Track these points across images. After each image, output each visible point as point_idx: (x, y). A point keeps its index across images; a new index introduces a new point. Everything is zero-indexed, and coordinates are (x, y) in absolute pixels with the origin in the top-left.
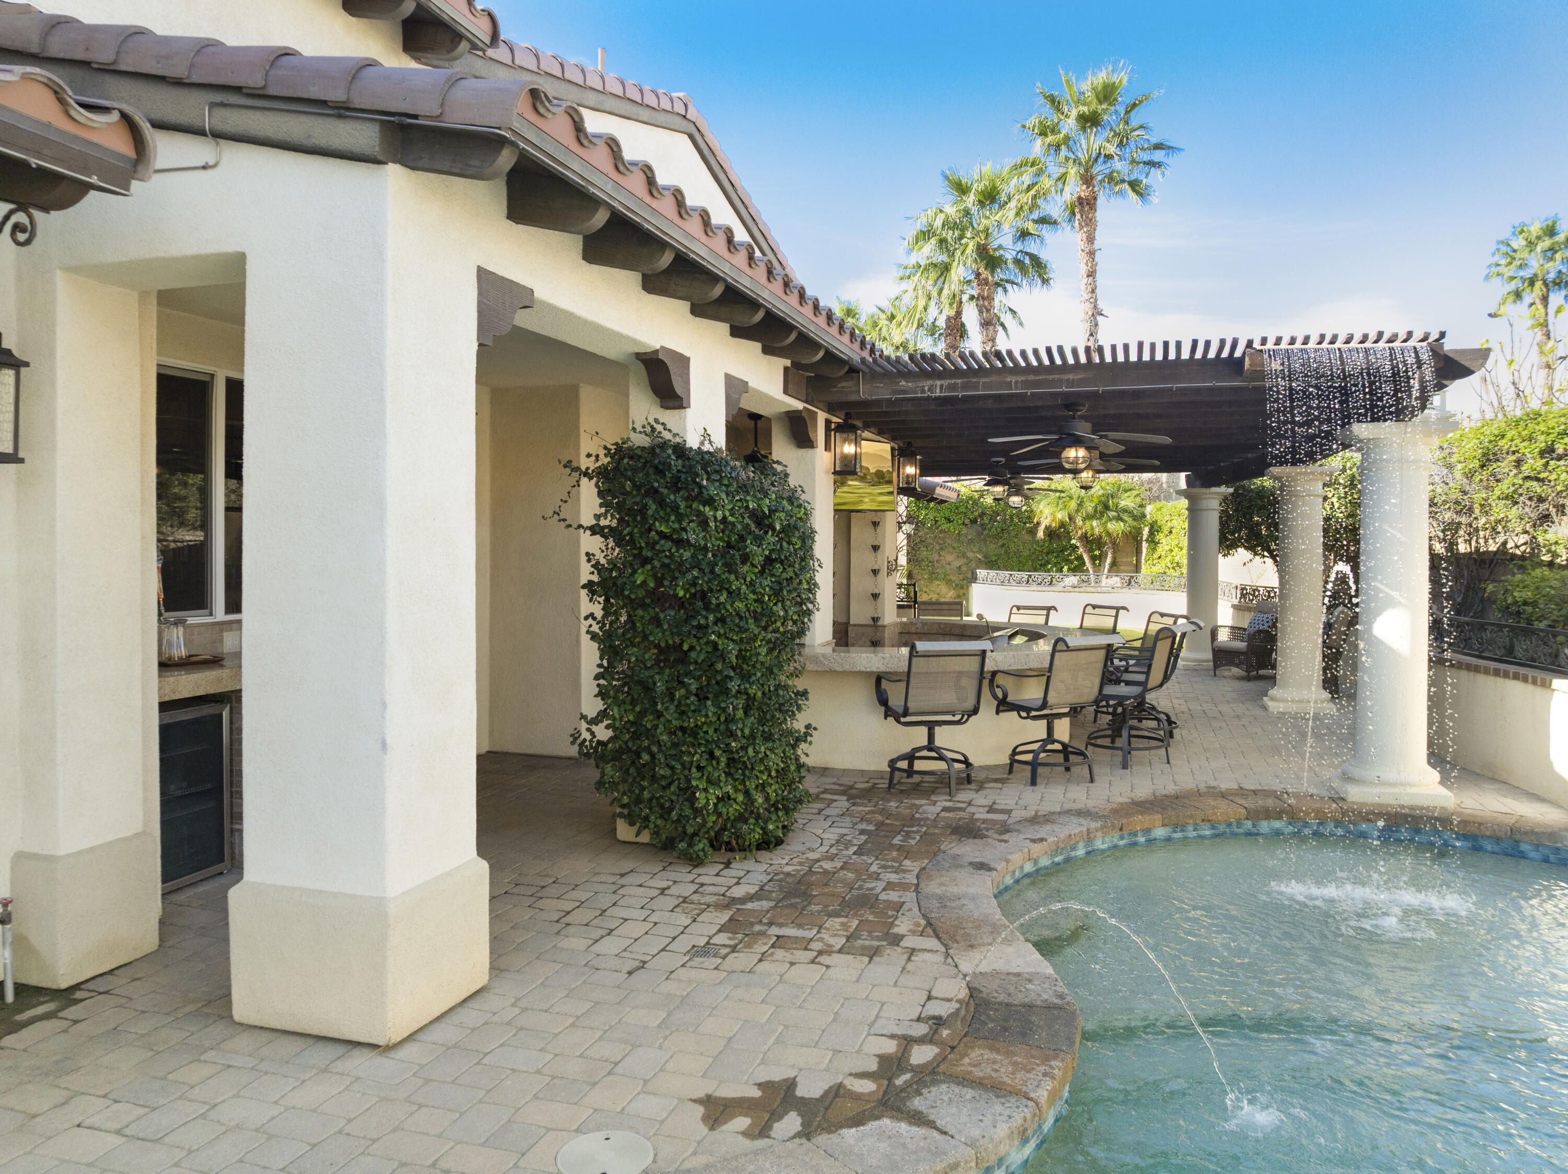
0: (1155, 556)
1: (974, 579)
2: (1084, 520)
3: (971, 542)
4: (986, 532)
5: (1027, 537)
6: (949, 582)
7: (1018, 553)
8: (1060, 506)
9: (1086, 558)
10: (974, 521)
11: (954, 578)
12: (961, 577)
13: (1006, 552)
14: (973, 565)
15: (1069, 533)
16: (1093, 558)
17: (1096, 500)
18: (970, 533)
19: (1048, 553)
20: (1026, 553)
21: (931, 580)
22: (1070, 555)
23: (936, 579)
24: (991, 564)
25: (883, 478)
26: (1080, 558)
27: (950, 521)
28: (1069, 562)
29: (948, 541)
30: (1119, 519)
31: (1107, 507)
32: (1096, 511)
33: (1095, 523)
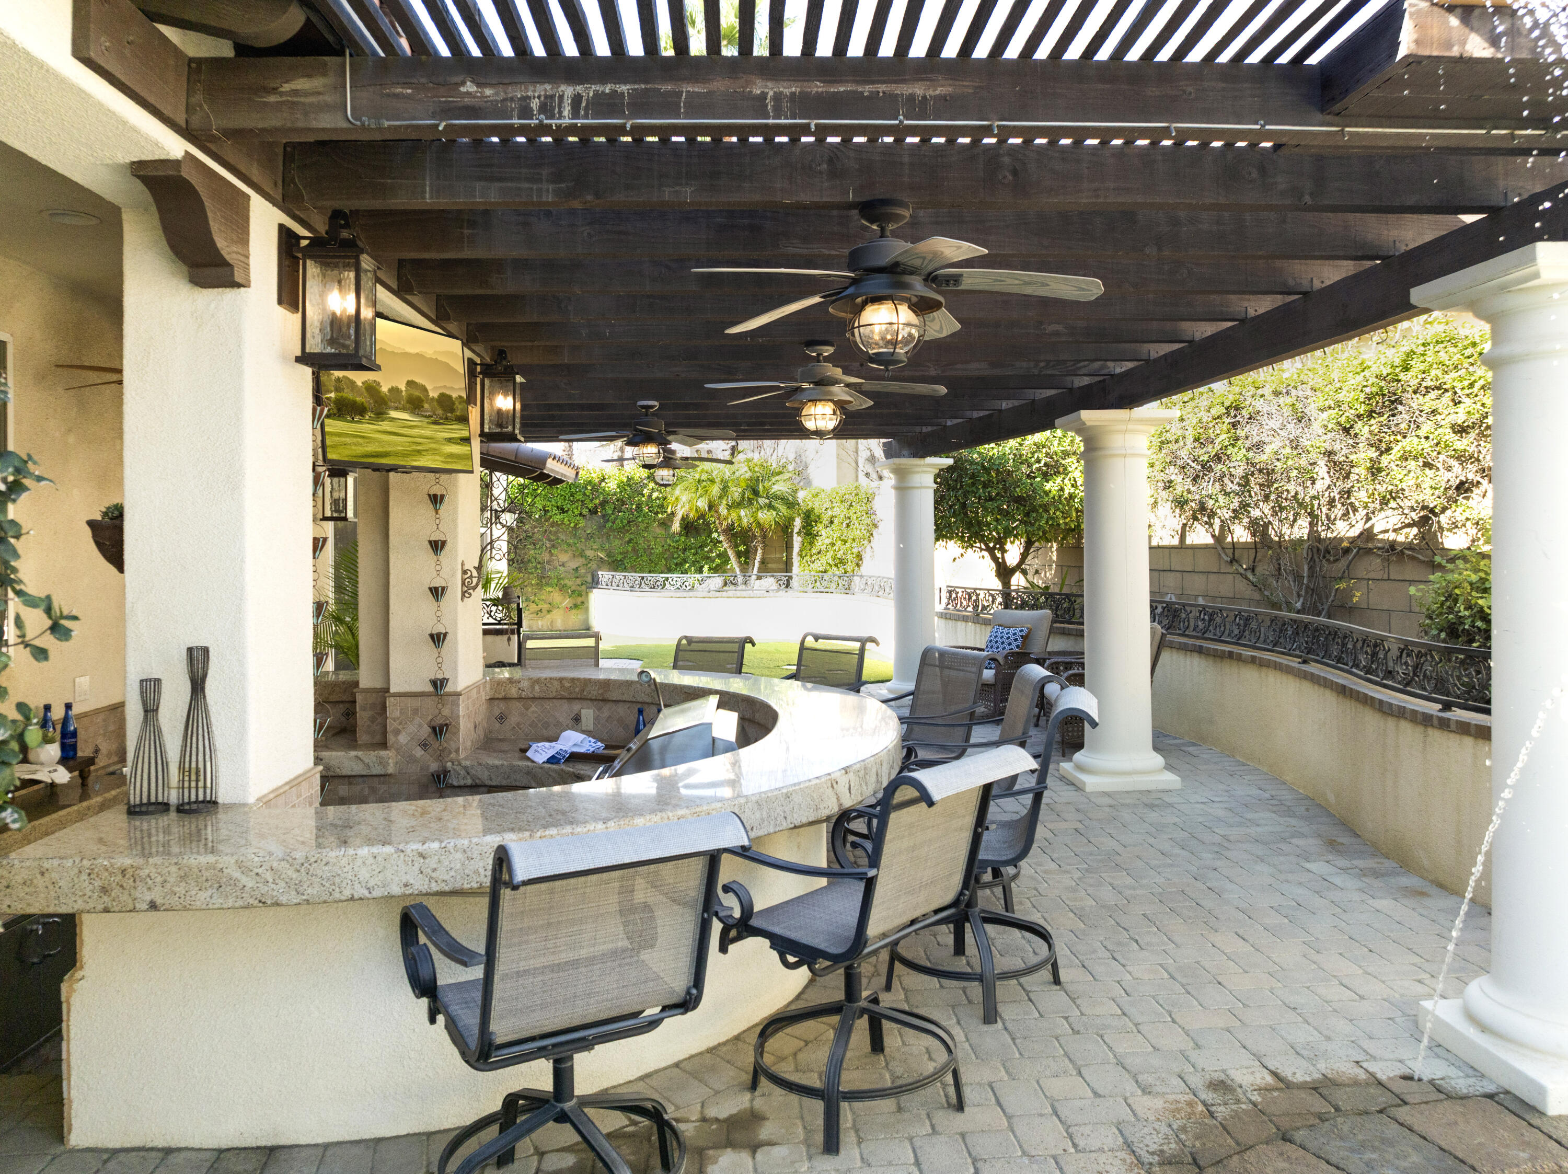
0: (814, 551)
1: (595, 583)
2: (729, 507)
3: (589, 537)
4: (610, 524)
5: (659, 531)
6: (563, 588)
7: (649, 550)
8: (700, 492)
9: (731, 553)
10: (593, 512)
11: (569, 583)
12: (579, 581)
13: (634, 549)
14: (593, 565)
15: (708, 525)
16: (739, 555)
17: (743, 485)
18: (588, 526)
19: (685, 550)
20: (659, 550)
21: (540, 586)
22: (711, 551)
23: (547, 584)
24: (616, 564)
25: (452, 410)
26: (723, 556)
27: (562, 510)
28: (708, 559)
29: (562, 537)
30: (770, 507)
31: (756, 493)
32: (743, 497)
33: (742, 513)
